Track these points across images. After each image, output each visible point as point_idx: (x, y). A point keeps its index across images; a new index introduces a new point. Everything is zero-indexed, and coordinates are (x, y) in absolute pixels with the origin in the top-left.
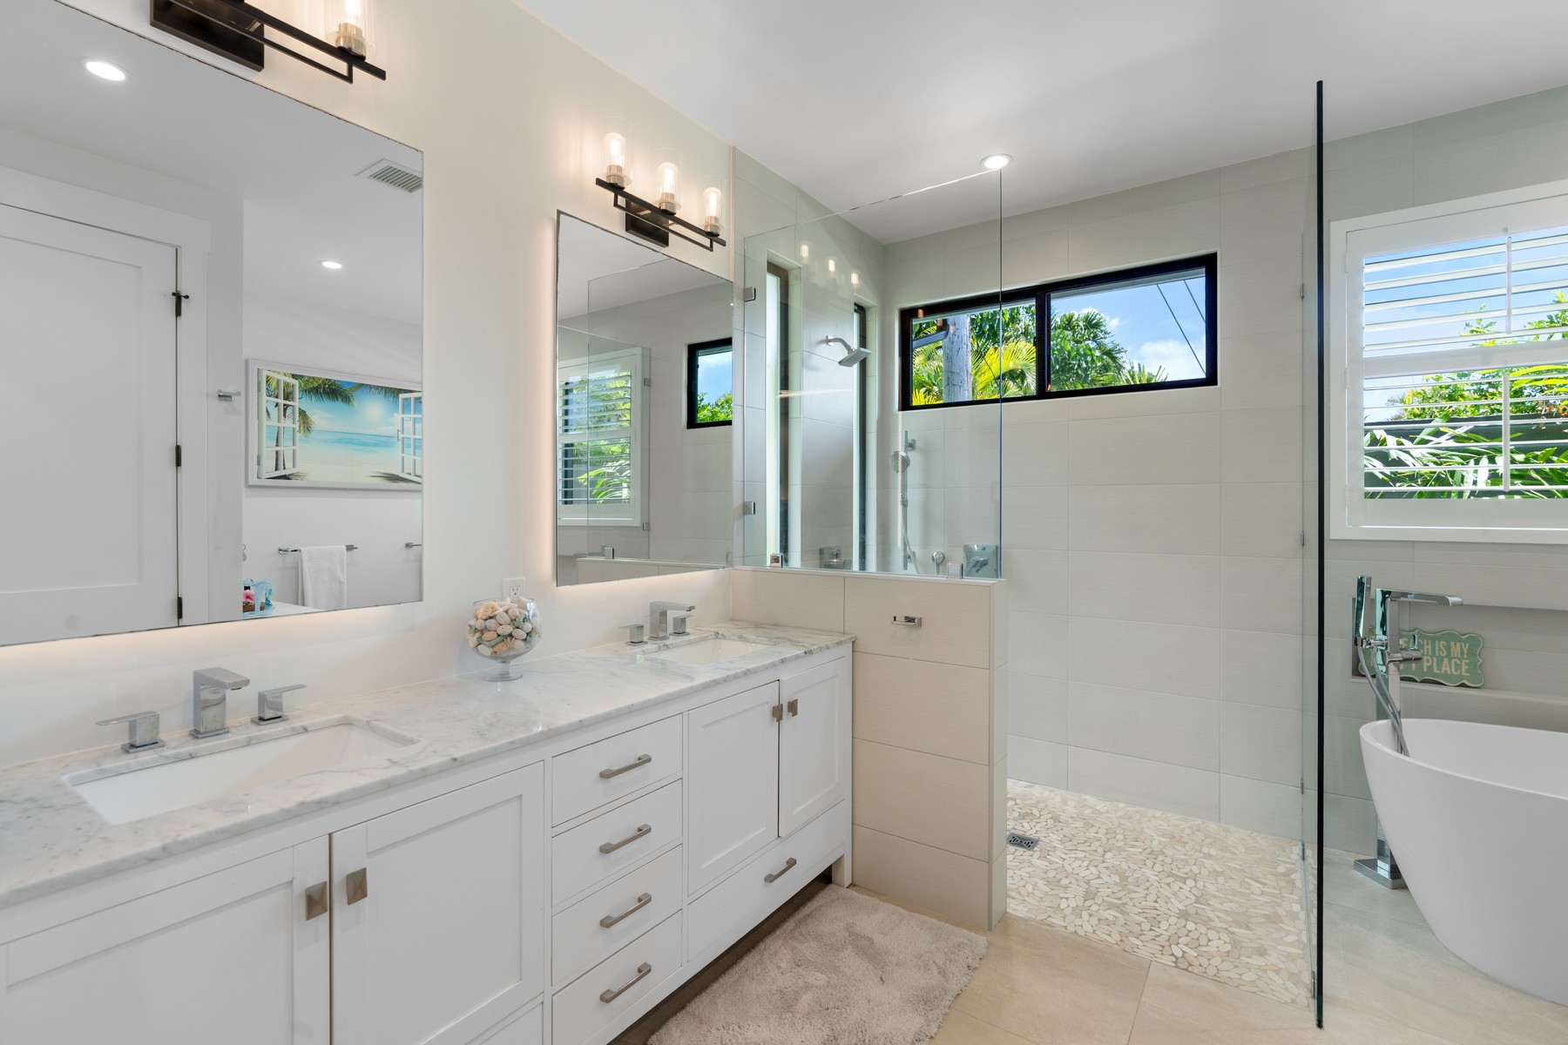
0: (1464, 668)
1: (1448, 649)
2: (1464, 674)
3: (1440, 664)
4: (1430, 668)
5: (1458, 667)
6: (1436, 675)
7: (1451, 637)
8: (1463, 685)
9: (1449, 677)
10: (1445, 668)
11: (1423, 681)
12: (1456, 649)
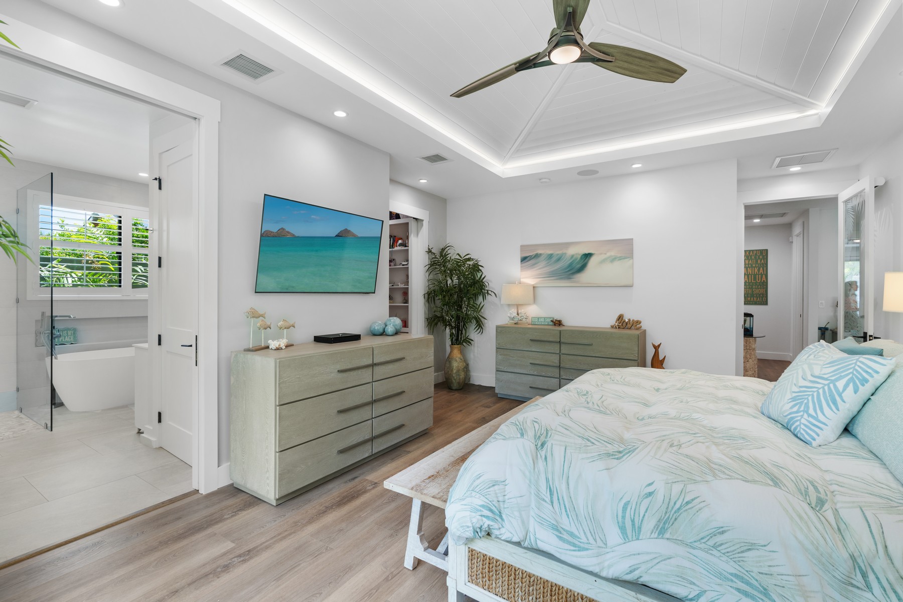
0: (72, 338)
1: (67, 333)
2: (72, 340)
3: (65, 339)
4: (62, 340)
5: (70, 338)
6: (63, 342)
7: (68, 329)
8: (72, 344)
9: (67, 342)
10: (66, 339)
11: (60, 345)
12: (69, 333)
